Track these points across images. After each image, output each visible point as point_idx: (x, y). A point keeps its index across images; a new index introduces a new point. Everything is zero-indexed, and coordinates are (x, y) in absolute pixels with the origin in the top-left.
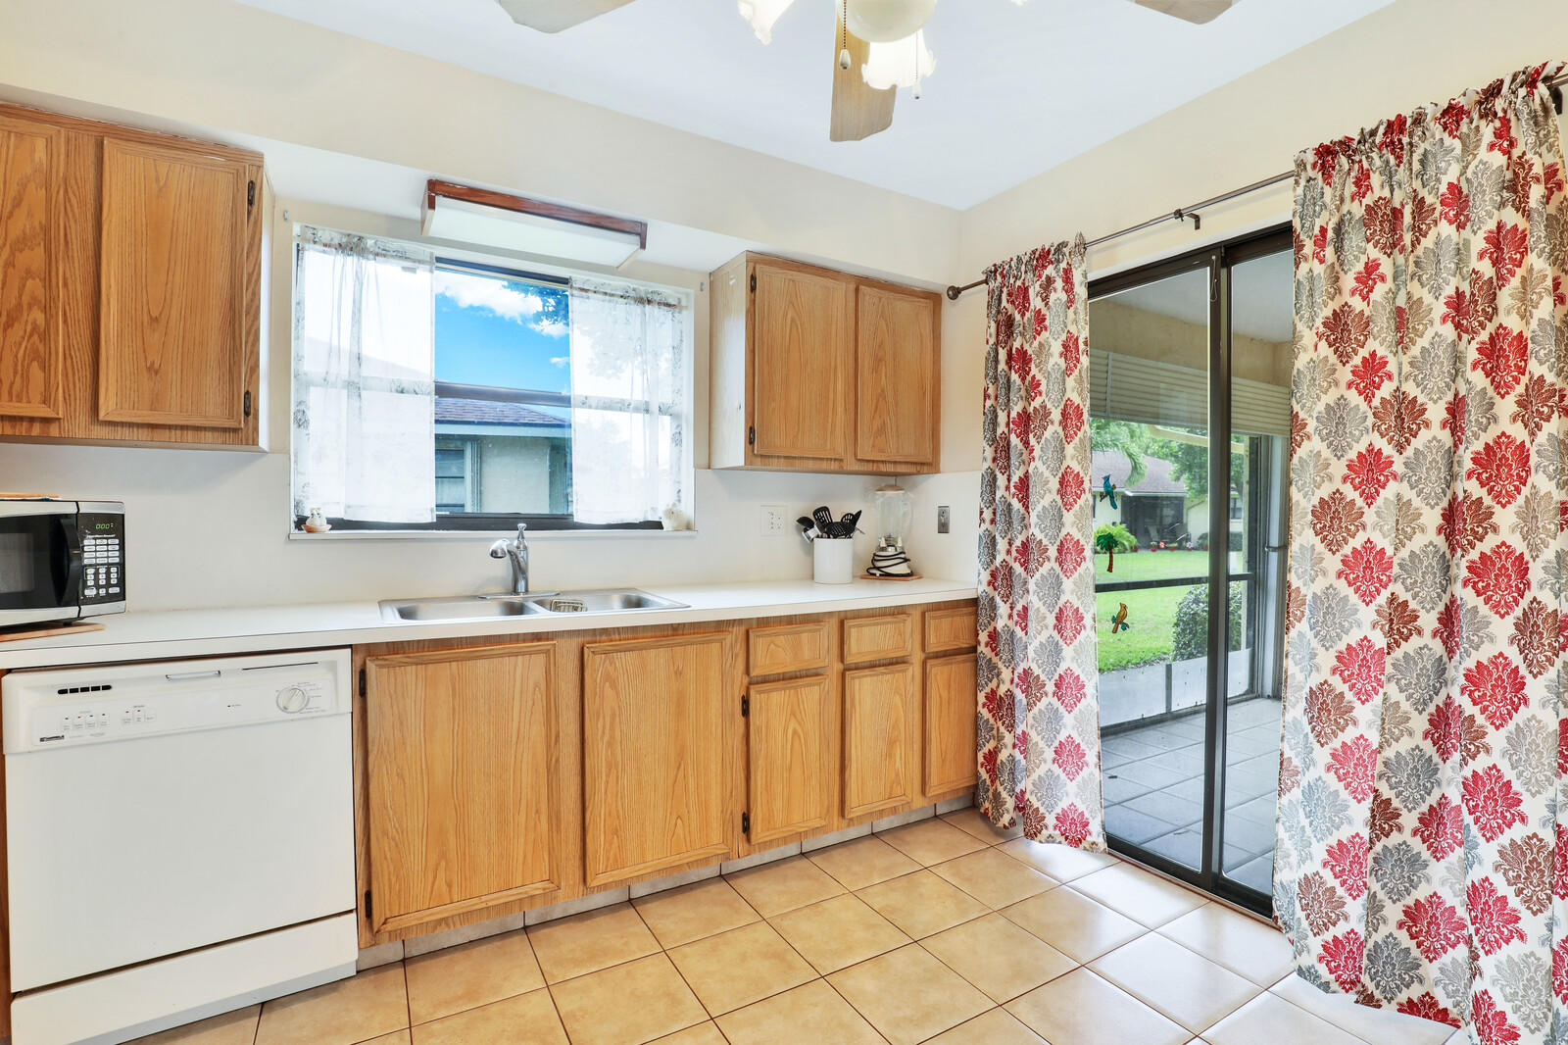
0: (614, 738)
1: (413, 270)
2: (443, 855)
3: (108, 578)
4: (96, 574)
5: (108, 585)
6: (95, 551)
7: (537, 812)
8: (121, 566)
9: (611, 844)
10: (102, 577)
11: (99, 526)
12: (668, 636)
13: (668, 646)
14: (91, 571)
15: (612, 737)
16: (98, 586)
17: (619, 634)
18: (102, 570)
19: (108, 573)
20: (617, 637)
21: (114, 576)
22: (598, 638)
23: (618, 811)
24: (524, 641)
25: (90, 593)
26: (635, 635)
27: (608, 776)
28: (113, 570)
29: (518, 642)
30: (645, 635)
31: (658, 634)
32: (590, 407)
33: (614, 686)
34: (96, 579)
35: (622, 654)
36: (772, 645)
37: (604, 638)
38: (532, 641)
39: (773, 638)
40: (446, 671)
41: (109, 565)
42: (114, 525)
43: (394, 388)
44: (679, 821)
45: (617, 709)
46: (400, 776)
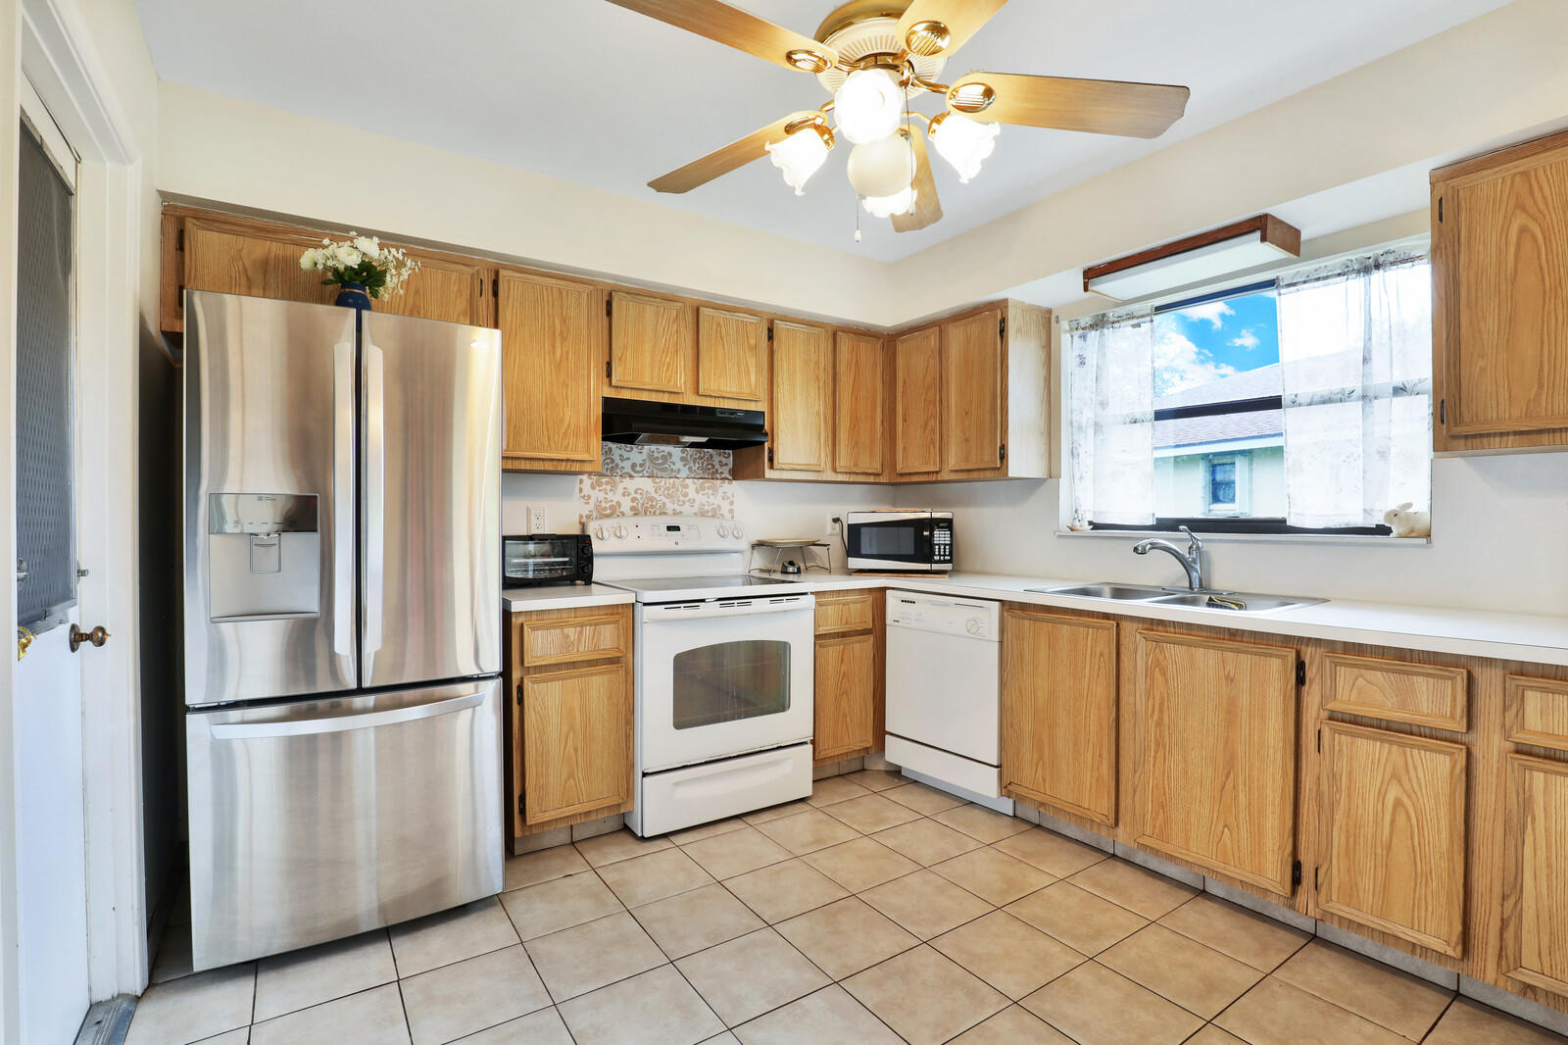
0: (1162, 719)
1: (1138, 325)
2: (1041, 757)
3: (945, 551)
4: (939, 549)
5: (945, 555)
6: (941, 537)
7: (1100, 756)
8: (951, 545)
9: (1158, 815)
10: (942, 550)
11: (941, 525)
12: (1224, 639)
13: (1218, 648)
14: (937, 547)
15: (1161, 718)
16: (940, 555)
17: (1175, 628)
18: (942, 547)
19: (945, 548)
20: (1173, 630)
21: (947, 550)
22: (1155, 627)
23: (1164, 789)
24: (1098, 618)
25: (936, 558)
26: (1190, 632)
27: (1156, 752)
28: (947, 547)
29: (1093, 617)
30: (1200, 633)
31: (1213, 635)
32: (1300, 405)
33: (1164, 673)
34: (939, 552)
35: (1172, 646)
36: (1361, 679)
37: (1160, 628)
38: (1104, 618)
39: (1363, 671)
40: (1046, 627)
41: (946, 545)
42: (948, 524)
43: (1128, 420)
44: (1226, 830)
45: (1166, 696)
46: (1020, 691)
